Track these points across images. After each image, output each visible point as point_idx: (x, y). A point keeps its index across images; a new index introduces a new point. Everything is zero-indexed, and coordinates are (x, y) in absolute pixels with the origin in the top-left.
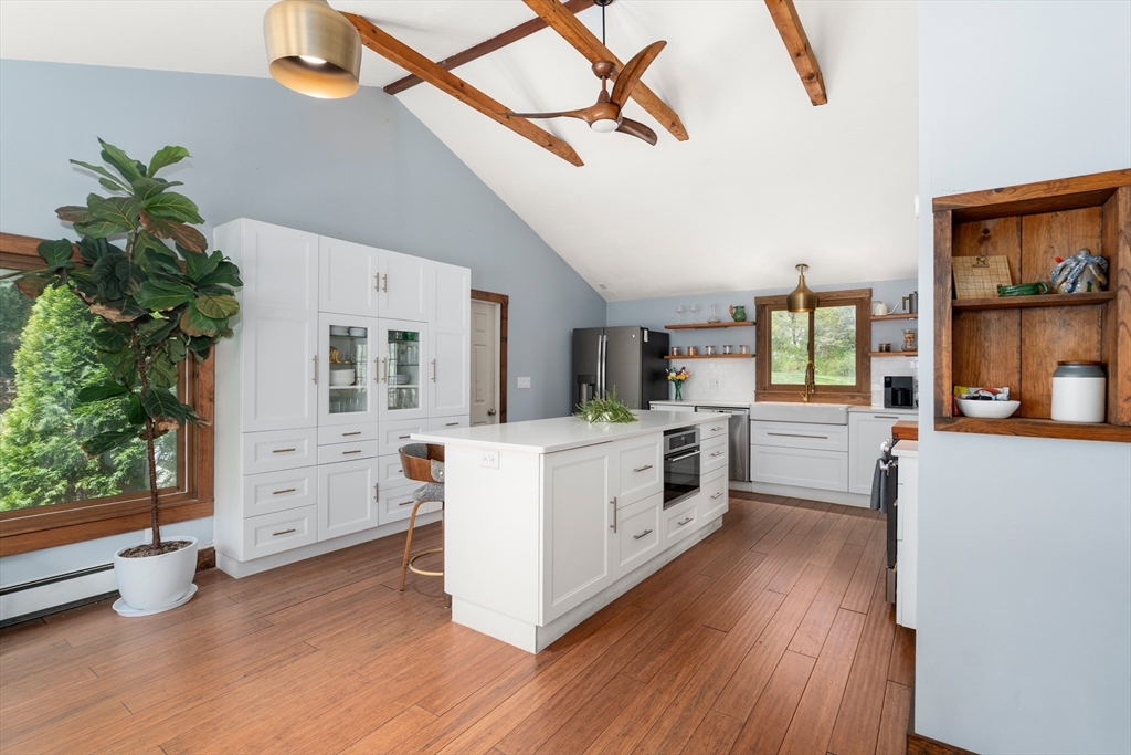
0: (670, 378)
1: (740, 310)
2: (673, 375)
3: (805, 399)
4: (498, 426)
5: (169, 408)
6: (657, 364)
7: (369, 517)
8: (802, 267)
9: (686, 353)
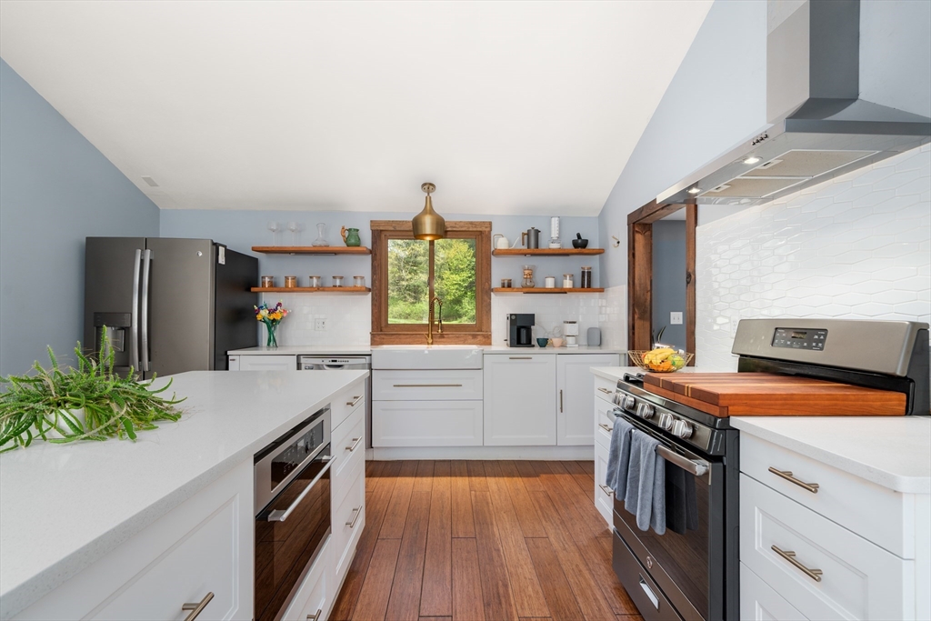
0: (259, 317)
1: (354, 233)
2: (264, 313)
3: (430, 340)
6: (240, 299)
8: (429, 187)
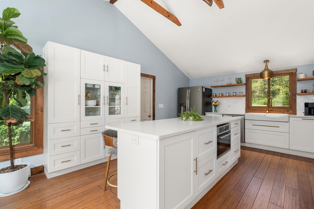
0: (212, 104)
1: (239, 79)
2: (214, 103)
3: (267, 112)
4: (152, 121)
5: (14, 114)
6: (208, 100)
7: (101, 154)
9: (218, 95)
